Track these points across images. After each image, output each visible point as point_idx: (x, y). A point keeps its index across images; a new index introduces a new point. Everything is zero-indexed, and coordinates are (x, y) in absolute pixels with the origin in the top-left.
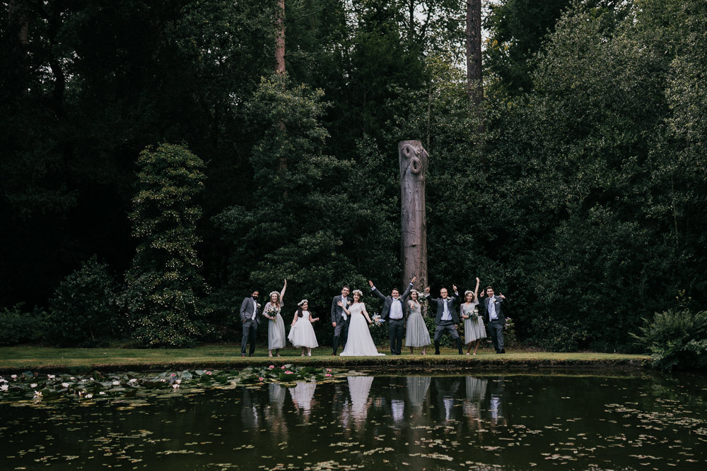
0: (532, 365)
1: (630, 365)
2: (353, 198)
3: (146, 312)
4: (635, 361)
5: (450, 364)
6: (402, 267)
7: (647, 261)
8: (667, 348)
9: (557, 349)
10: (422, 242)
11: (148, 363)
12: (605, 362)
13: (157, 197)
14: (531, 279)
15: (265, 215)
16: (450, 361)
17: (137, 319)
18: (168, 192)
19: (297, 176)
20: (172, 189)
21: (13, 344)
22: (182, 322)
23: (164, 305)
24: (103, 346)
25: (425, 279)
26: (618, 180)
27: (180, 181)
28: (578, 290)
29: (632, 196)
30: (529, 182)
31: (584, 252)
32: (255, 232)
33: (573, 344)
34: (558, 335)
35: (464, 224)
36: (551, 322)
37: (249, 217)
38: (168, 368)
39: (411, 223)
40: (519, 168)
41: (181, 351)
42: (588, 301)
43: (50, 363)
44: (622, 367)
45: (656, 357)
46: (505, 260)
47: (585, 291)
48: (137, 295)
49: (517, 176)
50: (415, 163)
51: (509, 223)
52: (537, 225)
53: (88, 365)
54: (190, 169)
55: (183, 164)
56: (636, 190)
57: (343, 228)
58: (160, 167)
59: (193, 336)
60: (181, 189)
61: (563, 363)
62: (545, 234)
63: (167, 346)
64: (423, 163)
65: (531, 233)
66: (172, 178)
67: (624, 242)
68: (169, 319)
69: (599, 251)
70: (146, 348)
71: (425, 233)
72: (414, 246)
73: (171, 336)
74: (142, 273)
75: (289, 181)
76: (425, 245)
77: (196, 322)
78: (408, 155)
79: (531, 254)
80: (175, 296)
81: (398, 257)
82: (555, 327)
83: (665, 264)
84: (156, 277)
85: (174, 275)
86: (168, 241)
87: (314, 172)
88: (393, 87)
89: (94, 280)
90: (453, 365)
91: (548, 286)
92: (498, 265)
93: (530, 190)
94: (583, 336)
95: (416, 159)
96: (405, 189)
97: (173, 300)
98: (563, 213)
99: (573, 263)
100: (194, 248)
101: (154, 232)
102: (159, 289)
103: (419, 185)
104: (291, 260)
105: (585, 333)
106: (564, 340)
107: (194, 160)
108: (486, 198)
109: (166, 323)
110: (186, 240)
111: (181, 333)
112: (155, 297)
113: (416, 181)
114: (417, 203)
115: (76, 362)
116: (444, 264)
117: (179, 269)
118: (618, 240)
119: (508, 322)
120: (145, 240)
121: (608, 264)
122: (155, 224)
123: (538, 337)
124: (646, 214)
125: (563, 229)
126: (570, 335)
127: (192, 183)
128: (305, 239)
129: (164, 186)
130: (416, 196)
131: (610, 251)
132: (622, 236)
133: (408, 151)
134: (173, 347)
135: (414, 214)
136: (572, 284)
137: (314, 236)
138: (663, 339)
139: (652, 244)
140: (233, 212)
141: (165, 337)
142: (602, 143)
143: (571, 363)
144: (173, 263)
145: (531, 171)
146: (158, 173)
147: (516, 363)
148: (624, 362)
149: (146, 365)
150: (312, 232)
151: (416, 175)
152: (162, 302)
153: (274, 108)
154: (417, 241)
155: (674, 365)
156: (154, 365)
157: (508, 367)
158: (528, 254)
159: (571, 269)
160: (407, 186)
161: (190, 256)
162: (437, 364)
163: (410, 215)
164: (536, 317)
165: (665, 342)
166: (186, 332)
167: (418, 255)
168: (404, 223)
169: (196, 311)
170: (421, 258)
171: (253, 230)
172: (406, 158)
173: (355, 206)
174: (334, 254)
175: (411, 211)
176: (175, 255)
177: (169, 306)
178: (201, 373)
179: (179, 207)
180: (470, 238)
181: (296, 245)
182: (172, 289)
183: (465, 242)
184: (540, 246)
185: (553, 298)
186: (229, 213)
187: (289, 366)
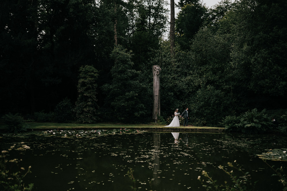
0: (192, 130)
1: (219, 130)
2: (141, 82)
3: (82, 113)
4: (220, 129)
6: (153, 101)
7: (223, 101)
8: (229, 126)
9: (197, 126)
10: (159, 94)
11: (87, 128)
12: (212, 129)
13: (86, 81)
15: (116, 87)
17: (79, 115)
19: (125, 76)
20: (90, 79)
21: (44, 122)
22: (92, 116)
24: (70, 123)
25: (160, 105)
26: (216, 78)
27: (92, 76)
28: (204, 109)
29: (220, 83)
30: (189, 77)
31: (205, 98)
33: (202, 125)
34: (197, 122)
35: (171, 89)
36: (195, 118)
37: (111, 87)
38: (92, 129)
39: (156, 89)
40: (186, 73)
41: (93, 125)
42: (206, 112)
43: (60, 127)
44: (217, 131)
45: (226, 128)
46: (182, 100)
47: (205, 109)
48: (80, 109)
49: (186, 76)
50: (157, 72)
51: (184, 89)
52: (191, 90)
53: (71, 128)
54: (95, 73)
55: (93, 71)
56: (220, 81)
57: (137, 90)
58: (86, 72)
59: (95, 120)
60: (92, 79)
61: (201, 129)
62: (194, 93)
63: (88, 123)
64: (160, 72)
65: (190, 92)
66: (89, 75)
67: (217, 96)
68: (88, 115)
69: (210, 98)
70: (82, 123)
71: (160, 92)
72: (157, 96)
73: (89, 120)
74: (81, 102)
75: (123, 77)
76: (160, 95)
77: (95, 116)
78: (155, 69)
79: (190, 98)
80: (90, 109)
81: (152, 99)
82: (196, 120)
83: (228, 102)
84: (85, 104)
85: (90, 103)
86: (88, 93)
87: (130, 74)
88: (150, 48)
89: (67, 104)
91: (194, 108)
92: (180, 101)
93: (189, 80)
94: (204, 122)
95: (158, 71)
96: (154, 79)
97: (90, 110)
98: (199, 87)
99: (202, 101)
100: (95, 95)
101: (84, 91)
102: (85, 107)
104: (123, 99)
105: (205, 121)
106: (199, 123)
107: (96, 71)
108: (177, 82)
109: (88, 117)
110: (93, 93)
111: (91, 119)
112: (85, 109)
113: (158, 77)
114: (158, 83)
115: (67, 127)
116: (165, 101)
117: (91, 102)
118: (215, 95)
119: (183, 118)
120: (82, 93)
121: (212, 102)
122: (85, 88)
123: (191, 122)
124: (223, 88)
125: (199, 92)
126: (201, 122)
127: (95, 77)
128: (127, 94)
129: (87, 78)
130: (158, 81)
131: (213, 98)
132: (216, 94)
133: (155, 68)
134: (90, 123)
135: (157, 86)
136: (202, 107)
137: (130, 93)
138: (228, 123)
139: (225, 96)
140: (106, 85)
141: (87, 120)
142: (211, 67)
143: (203, 129)
144: (90, 100)
145: (190, 74)
146: (86, 74)
147: (188, 129)
148: (217, 129)
150: (129, 91)
151: (158, 75)
153: (119, 56)
154: (158, 94)
155: (231, 131)
157: (185, 130)
158: (188, 98)
159: (202, 103)
161: (94, 98)
163: (156, 87)
165: (229, 124)
166: (93, 119)
167: (158, 98)
168: (154, 89)
169: (96, 113)
170: (159, 99)
171: (112, 91)
172: (155, 70)
173: (141, 84)
174: (135, 98)
175: (156, 85)
176: (90, 97)
177: (88, 112)
178: (104, 130)
179: (91, 84)
180: (172, 94)
181: (125, 95)
182: (89, 107)
183: (171, 95)
184: (192, 96)
185: (196, 111)
186: (105, 86)
187: (126, 129)
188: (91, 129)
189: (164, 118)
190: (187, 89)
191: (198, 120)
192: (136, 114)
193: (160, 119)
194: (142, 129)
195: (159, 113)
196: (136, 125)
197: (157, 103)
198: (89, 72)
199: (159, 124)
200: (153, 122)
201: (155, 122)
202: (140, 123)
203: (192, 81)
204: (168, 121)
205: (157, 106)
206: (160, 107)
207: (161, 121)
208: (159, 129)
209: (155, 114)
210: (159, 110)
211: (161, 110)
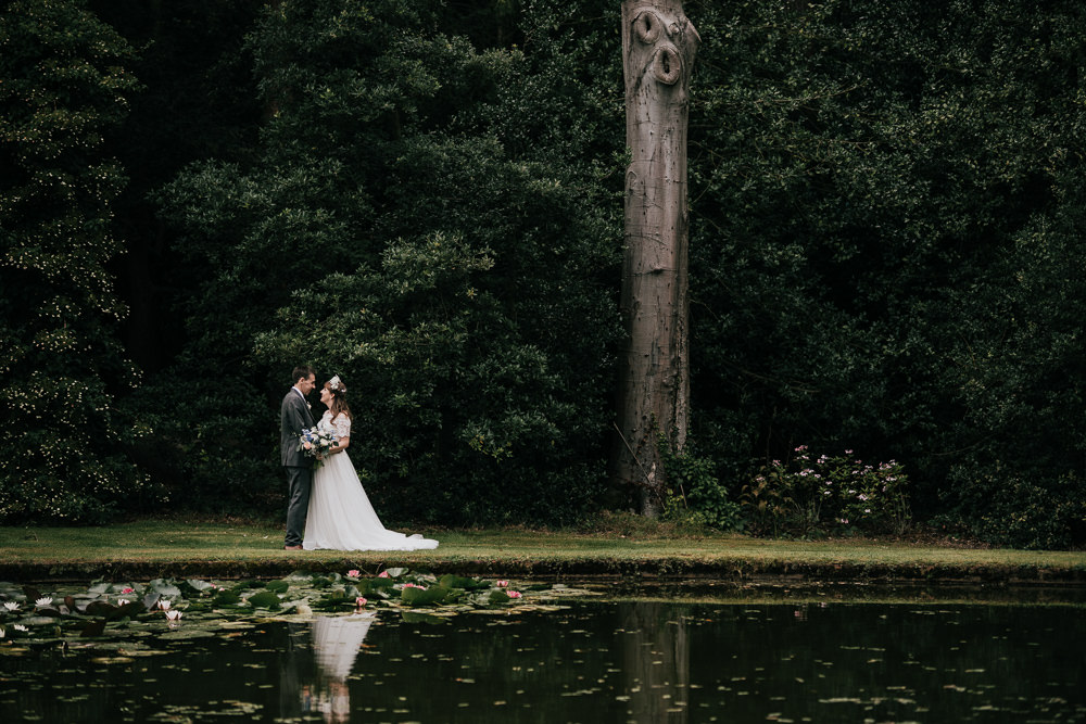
2: (514, 150)
5: (791, 572)
6: (628, 324)
9: (1019, 541)
10: (677, 262)
11: (42, 560)
13: (26, 135)
14: (949, 363)
15: (294, 189)
16: (790, 565)
18: (49, 125)
19: (379, 90)
20: (60, 115)
22: (75, 458)
23: (34, 413)
25: (683, 357)
27: (78, 95)
28: (1076, 395)
30: (940, 112)
32: (267, 234)
33: (1057, 533)
34: (1019, 508)
35: (779, 215)
36: (1003, 475)
37: (251, 191)
38: (95, 575)
39: (652, 212)
40: (912, 67)
41: (87, 533)
46: (877, 311)
49: (913, 94)
50: (665, 56)
51: (893, 216)
52: (964, 222)
55: (83, 51)
57: (488, 224)
59: (106, 497)
60: (78, 116)
63: (44, 520)
64: (686, 57)
65: (947, 242)
66: (54, 85)
68: (46, 449)
71: (685, 239)
72: (658, 273)
73: (51, 495)
75: (360, 101)
76: (684, 269)
77: (110, 460)
78: (648, 35)
79: (946, 298)
80: (63, 393)
81: (616, 298)
82: (1011, 488)
84: (11, 344)
85: (63, 339)
86: (44, 251)
87: (426, 81)
90: (799, 576)
91: (993, 384)
92: (864, 326)
93: (944, 130)
95: (670, 46)
96: (638, 123)
97: (56, 405)
98: (1035, 193)
99: (1062, 326)
100: (109, 268)
102: (20, 374)
103: (674, 114)
104: (362, 305)
106: (1033, 521)
107: (109, 42)
108: (838, 149)
109: (39, 460)
110: (88, 247)
111: (74, 487)
112: (13, 393)
113: (666, 104)
114: (668, 162)
116: (728, 321)
117: (73, 324)
119: (893, 472)
122: (14, 205)
123: (965, 512)
125: (1037, 235)
126: (1050, 507)
127: (102, 99)
128: (398, 253)
129: (34, 108)
130: (667, 144)
133: (648, 26)
134: (57, 522)
135: (660, 188)
137: (421, 244)
140: (208, 177)
141: (37, 496)
144: (58, 308)
145: (953, 79)
146: (19, 73)
147: (953, 572)
149: (39, 566)
150: (414, 231)
151: (667, 88)
152: (29, 408)
154: (666, 260)
156: (59, 565)
157: (932, 582)
158: (935, 296)
159: (1061, 341)
160: (643, 118)
161: (98, 291)
162: (760, 571)
163: (651, 193)
164: (958, 460)
166: (84, 486)
167: (667, 297)
168: (631, 212)
169: (111, 432)
170: (676, 305)
171: (264, 225)
172: (643, 43)
173: (524, 168)
174: (471, 293)
175: (651, 181)
176: (63, 286)
177: (48, 416)
178: (201, 585)
179: (73, 160)
180: (796, 253)
181: (377, 266)
182: (55, 375)
183: (785, 264)
184: (970, 278)
185: (1009, 414)
186: (197, 181)
187: (397, 572)
188: (79, 576)
189: (722, 475)
190: (928, 211)
191: (1024, 495)
192: (478, 435)
193: (688, 486)
194: (545, 573)
195: (682, 426)
196: (477, 540)
197: (665, 343)
198: (48, 52)
199: (680, 532)
200: (625, 508)
201: (639, 510)
202: (510, 521)
203: (969, 143)
204: (763, 495)
205: (665, 363)
206: (684, 374)
207: (694, 504)
208: (699, 568)
209: (639, 435)
210: (675, 400)
211: (696, 401)
